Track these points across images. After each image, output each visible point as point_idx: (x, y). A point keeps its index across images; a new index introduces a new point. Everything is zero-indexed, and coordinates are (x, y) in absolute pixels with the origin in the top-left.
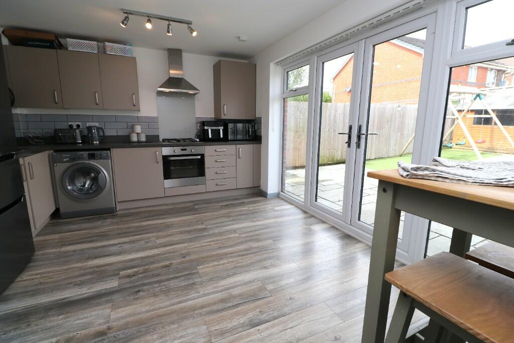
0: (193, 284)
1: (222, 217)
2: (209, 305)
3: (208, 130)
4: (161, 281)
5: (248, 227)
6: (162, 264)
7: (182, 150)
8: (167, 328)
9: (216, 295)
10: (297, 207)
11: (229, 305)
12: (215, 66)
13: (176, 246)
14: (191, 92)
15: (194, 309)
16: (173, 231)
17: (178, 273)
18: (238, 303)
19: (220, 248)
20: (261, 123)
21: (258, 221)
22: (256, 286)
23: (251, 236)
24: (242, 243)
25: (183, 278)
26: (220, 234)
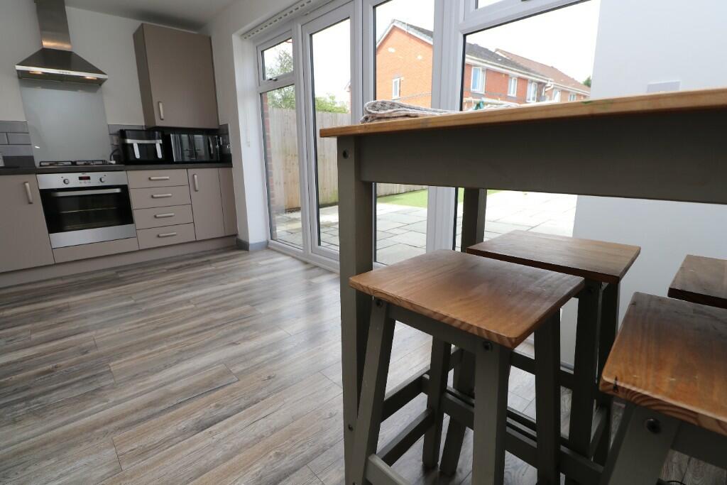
0: (99, 390)
1: (170, 284)
2: (124, 416)
3: (132, 145)
4: (33, 397)
5: (213, 293)
6: (40, 369)
7: (81, 178)
8: (33, 468)
9: (140, 398)
10: (293, 257)
11: (162, 407)
12: (135, 36)
13: (73, 338)
14: (89, 76)
15: (93, 427)
16: (69, 316)
17: (68, 379)
18: (180, 401)
19: (157, 329)
20: (228, 134)
21: (230, 282)
22: (214, 372)
23: (217, 305)
24: (199, 316)
25: (76, 385)
26: (162, 309)
